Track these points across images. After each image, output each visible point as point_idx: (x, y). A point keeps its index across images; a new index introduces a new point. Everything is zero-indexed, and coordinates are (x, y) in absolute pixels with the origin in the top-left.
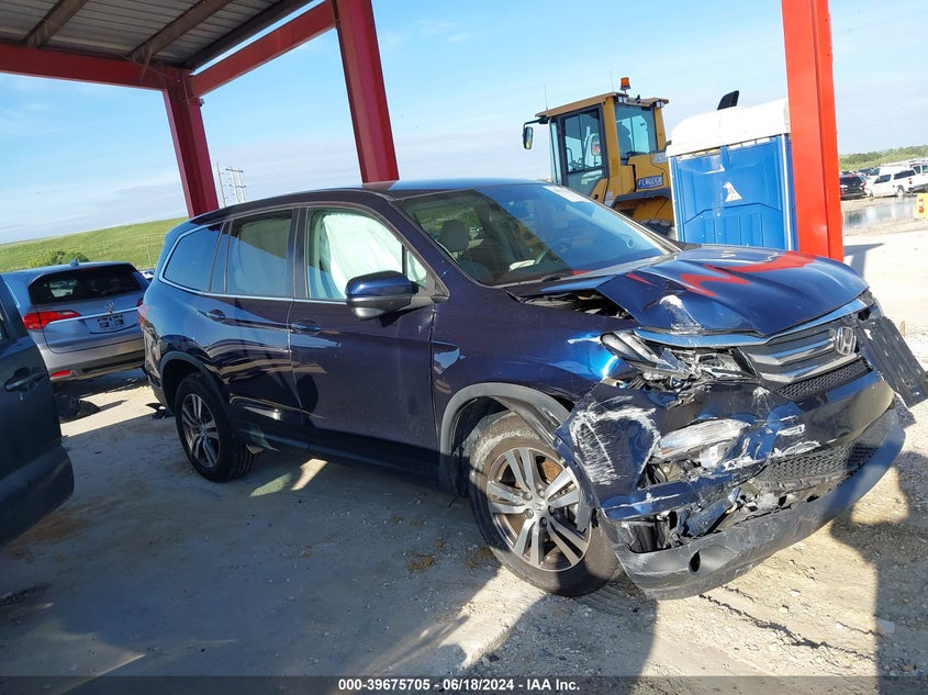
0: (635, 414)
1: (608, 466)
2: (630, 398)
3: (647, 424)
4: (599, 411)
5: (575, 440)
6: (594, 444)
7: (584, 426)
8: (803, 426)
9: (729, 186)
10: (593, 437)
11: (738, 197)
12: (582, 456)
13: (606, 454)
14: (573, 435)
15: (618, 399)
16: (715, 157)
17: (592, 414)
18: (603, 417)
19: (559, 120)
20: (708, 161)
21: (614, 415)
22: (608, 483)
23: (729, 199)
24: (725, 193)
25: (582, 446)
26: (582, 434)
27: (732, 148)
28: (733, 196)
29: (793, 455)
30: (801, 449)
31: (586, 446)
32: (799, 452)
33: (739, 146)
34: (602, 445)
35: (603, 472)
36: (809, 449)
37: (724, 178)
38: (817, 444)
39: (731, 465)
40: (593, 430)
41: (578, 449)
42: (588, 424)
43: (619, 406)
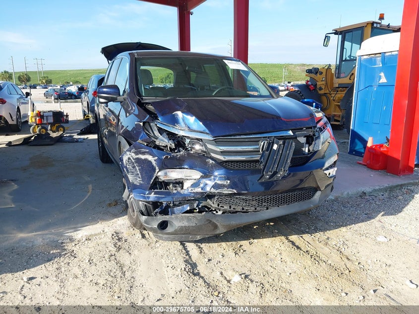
0: (150, 158)
1: (139, 177)
2: (147, 150)
3: (154, 163)
4: (136, 153)
5: (125, 163)
6: (134, 167)
7: (129, 158)
8: (229, 181)
9: (382, 74)
10: (133, 164)
11: (386, 81)
12: (127, 170)
13: (139, 172)
14: (124, 161)
15: (143, 150)
16: (379, 58)
17: (133, 154)
18: (138, 156)
19: (343, 34)
20: (375, 60)
21: (143, 157)
22: (138, 184)
23: (381, 81)
24: (380, 78)
25: (128, 166)
26: (129, 162)
27: (387, 54)
28: (383, 80)
29: (222, 193)
30: (226, 191)
31: (130, 167)
32: (224, 192)
33: (390, 53)
34: (137, 168)
35: (136, 179)
36: (231, 192)
37: (381, 70)
38: (235, 191)
39: (192, 190)
40: (133, 161)
41: (126, 168)
42: (131, 158)
43: (144, 153)
